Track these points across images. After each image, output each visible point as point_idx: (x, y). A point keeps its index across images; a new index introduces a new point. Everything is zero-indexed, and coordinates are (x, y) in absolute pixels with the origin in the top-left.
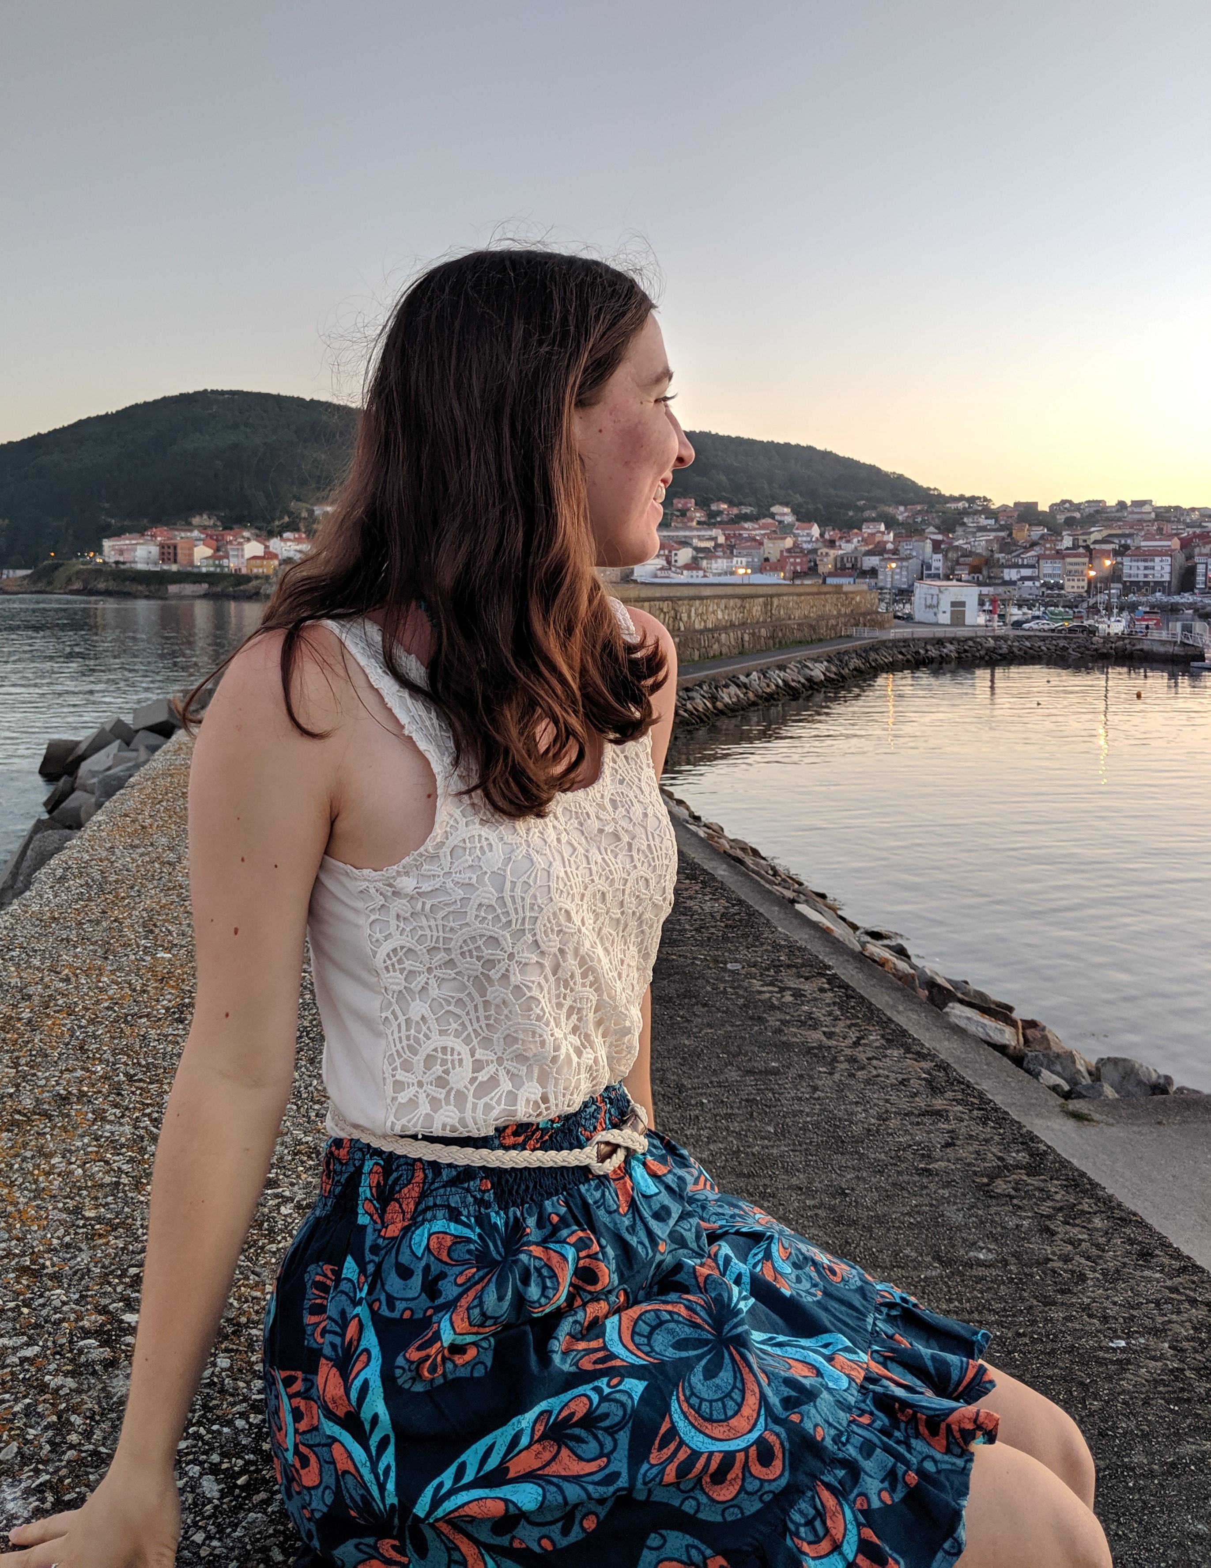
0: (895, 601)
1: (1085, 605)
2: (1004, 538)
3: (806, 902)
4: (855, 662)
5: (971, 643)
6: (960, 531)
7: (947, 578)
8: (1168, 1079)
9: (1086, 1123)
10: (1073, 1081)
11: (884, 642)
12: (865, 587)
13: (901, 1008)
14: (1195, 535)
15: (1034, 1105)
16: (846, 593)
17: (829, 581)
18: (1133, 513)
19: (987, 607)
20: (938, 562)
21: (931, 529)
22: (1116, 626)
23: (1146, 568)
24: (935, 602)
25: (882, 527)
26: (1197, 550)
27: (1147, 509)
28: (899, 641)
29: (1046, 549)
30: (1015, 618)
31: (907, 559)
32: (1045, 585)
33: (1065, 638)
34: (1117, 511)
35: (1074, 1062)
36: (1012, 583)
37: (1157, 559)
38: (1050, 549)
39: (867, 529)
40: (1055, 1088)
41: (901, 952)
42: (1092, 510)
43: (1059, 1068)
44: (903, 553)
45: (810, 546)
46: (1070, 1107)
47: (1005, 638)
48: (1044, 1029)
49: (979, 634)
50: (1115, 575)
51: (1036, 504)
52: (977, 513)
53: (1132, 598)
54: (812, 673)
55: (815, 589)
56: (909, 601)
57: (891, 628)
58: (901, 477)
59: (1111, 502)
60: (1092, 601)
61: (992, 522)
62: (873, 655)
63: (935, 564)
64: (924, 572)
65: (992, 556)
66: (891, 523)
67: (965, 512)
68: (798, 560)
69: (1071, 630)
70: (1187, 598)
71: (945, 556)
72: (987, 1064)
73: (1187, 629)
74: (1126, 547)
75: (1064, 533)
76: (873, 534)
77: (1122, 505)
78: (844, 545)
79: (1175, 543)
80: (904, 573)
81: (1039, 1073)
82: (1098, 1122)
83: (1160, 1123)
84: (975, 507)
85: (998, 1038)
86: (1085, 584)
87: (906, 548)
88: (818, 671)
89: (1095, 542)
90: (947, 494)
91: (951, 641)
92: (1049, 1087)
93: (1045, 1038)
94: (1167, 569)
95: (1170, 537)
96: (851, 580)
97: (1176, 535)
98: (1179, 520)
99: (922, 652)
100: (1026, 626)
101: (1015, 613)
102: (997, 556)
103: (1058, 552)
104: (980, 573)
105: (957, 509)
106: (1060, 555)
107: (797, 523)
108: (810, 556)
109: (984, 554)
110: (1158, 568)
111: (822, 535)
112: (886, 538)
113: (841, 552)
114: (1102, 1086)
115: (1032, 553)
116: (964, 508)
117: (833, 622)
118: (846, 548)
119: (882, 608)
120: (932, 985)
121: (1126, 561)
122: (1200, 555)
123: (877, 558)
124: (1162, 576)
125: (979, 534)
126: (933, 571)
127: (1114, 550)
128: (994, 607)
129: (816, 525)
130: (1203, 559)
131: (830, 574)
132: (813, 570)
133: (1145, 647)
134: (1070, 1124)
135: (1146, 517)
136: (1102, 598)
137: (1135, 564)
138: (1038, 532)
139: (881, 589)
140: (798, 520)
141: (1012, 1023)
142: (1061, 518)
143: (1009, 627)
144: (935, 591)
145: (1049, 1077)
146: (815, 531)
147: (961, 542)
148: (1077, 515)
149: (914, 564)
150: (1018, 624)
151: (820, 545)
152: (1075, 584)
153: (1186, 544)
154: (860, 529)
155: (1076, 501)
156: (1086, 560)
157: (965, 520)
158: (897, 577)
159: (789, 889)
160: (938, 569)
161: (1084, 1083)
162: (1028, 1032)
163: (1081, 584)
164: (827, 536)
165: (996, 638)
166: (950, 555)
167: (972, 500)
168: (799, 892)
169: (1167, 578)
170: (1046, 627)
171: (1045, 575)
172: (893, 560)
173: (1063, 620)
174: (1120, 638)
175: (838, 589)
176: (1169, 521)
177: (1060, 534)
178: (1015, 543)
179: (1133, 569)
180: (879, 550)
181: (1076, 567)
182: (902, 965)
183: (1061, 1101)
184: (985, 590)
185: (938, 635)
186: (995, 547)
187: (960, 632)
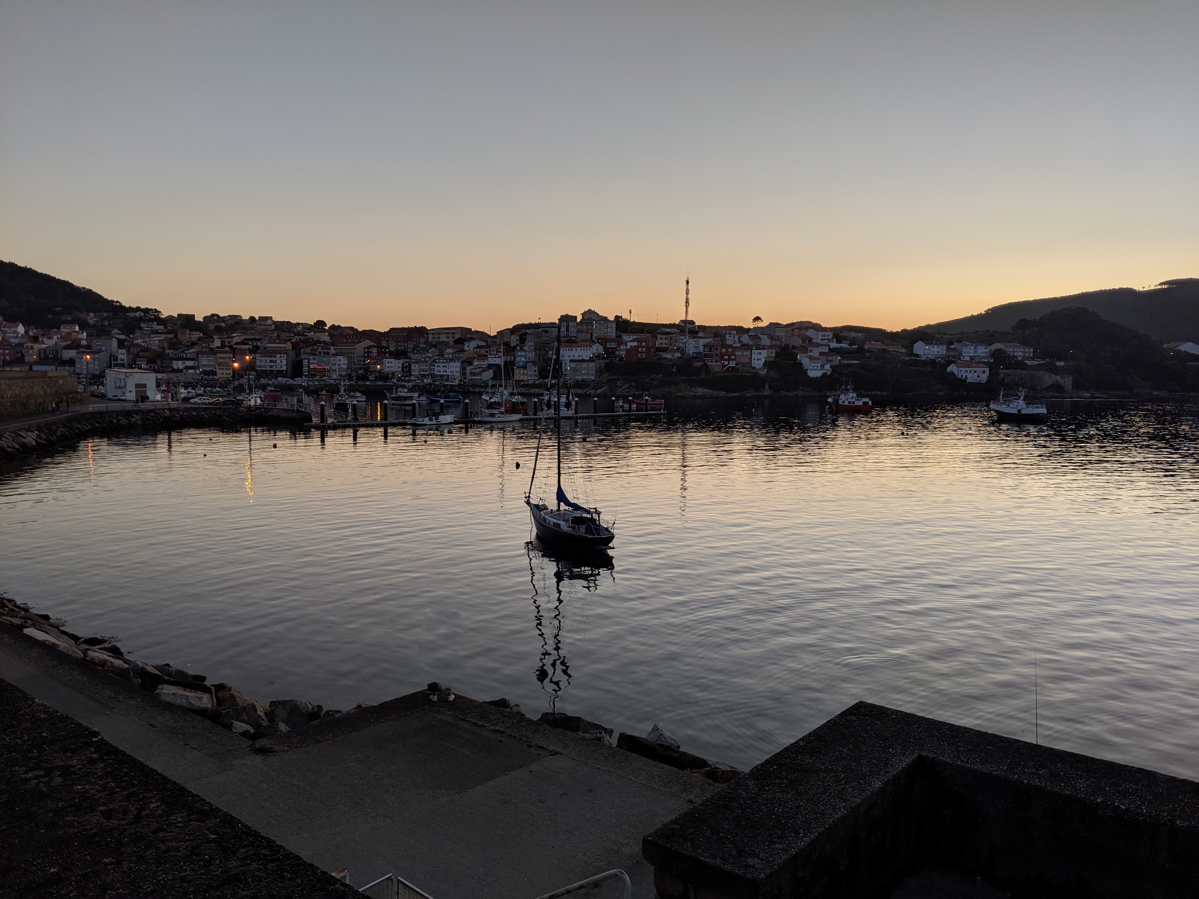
0: (91, 384)
1: (232, 386)
2: (171, 339)
3: (33, 626)
4: (61, 430)
5: (152, 414)
6: (138, 333)
7: (130, 367)
8: (320, 708)
9: (270, 754)
10: (256, 725)
11: (85, 414)
12: (66, 373)
13: (121, 698)
14: (301, 341)
15: (230, 751)
16: (49, 377)
17: (35, 368)
18: (260, 325)
19: (164, 388)
20: (122, 355)
21: (116, 331)
22: (255, 400)
23: (271, 361)
24: (123, 384)
25: (77, 328)
26: (302, 350)
27: (269, 322)
28: (97, 413)
29: (203, 347)
30: (183, 396)
31: (98, 352)
32: (205, 373)
33: (220, 408)
34: (250, 323)
35: (256, 710)
36: (180, 371)
37: (278, 356)
38: (206, 347)
39: (65, 329)
40: (245, 734)
41: (116, 652)
42: (233, 322)
43: (245, 718)
44: (95, 349)
45: (16, 341)
46: (257, 745)
47: (177, 410)
48: (230, 689)
49: (158, 407)
50: (250, 367)
51: (194, 315)
52: (150, 320)
53: (263, 381)
54: (25, 441)
55: (24, 375)
56: (102, 384)
57: (89, 403)
58: (90, 291)
59: (246, 317)
60: (236, 383)
61: (162, 327)
62: (76, 425)
63: (120, 357)
64: (112, 362)
65: (164, 351)
66: (83, 326)
67: (141, 319)
68: (7, 352)
69: (224, 403)
70: (298, 381)
71: (128, 351)
72: (193, 728)
73: (300, 401)
74: (257, 347)
75: (215, 337)
76: (70, 333)
77: (252, 319)
78: (46, 341)
79: (289, 345)
80: (97, 363)
81: (232, 724)
82: (277, 752)
83: (319, 742)
84: (149, 316)
85: (197, 703)
86: (231, 372)
87: (97, 344)
88: (30, 438)
89: (236, 343)
90: (127, 306)
91: (137, 412)
92: (240, 734)
93: (232, 696)
94: (285, 362)
95: (285, 342)
96: (54, 367)
97: (289, 340)
98: (290, 330)
99: (115, 421)
100: (192, 401)
101: (183, 392)
102: (167, 351)
103: (211, 349)
104: (156, 363)
105: (135, 317)
106: (213, 352)
107: (4, 323)
108: (18, 349)
109: (158, 349)
110: (278, 362)
111: (26, 332)
112: (80, 336)
113: (43, 346)
114: (277, 724)
115: (193, 350)
116: (141, 317)
117: (41, 400)
118: (48, 343)
119: (80, 389)
120: (143, 673)
121: (258, 357)
122: (306, 354)
123: (74, 351)
124: (281, 367)
125: (152, 336)
126: (119, 362)
127: (249, 349)
128: (168, 388)
129: (21, 325)
130: (306, 356)
131: (36, 363)
132: (20, 360)
133: (275, 414)
134: (258, 759)
135: (269, 328)
136: (244, 381)
137: (264, 358)
138: (196, 335)
139: (78, 374)
140: (4, 320)
141: (206, 690)
142: (212, 326)
143: (180, 401)
144: (122, 376)
145: (240, 726)
146: (21, 329)
147: (140, 341)
148: (223, 325)
149: (104, 356)
150: (186, 400)
151: (25, 340)
152: (224, 371)
153: (295, 346)
154: (59, 329)
155: (221, 315)
156: (231, 355)
157: (142, 325)
158: (90, 366)
159: (17, 617)
160: (122, 360)
161: (264, 724)
162: (219, 694)
163: (228, 371)
164: (31, 333)
165: (171, 410)
166: (132, 350)
167: (146, 311)
168: (26, 618)
169: (284, 368)
170: (207, 401)
171: (203, 366)
172: (88, 353)
173: (220, 396)
174: (257, 408)
175: (44, 374)
176: (284, 331)
177: (212, 338)
178: (181, 343)
179: (263, 362)
180: (75, 345)
181: (224, 360)
182: (118, 662)
183: (250, 742)
184: (160, 376)
185: (126, 409)
186: (166, 345)
187: (143, 406)
